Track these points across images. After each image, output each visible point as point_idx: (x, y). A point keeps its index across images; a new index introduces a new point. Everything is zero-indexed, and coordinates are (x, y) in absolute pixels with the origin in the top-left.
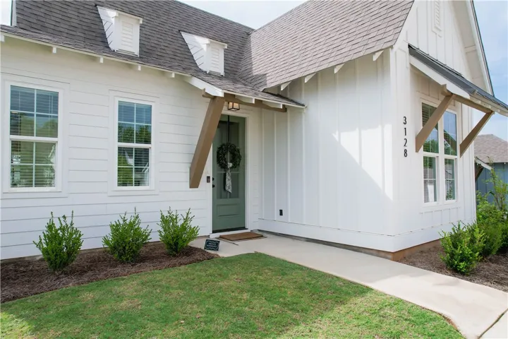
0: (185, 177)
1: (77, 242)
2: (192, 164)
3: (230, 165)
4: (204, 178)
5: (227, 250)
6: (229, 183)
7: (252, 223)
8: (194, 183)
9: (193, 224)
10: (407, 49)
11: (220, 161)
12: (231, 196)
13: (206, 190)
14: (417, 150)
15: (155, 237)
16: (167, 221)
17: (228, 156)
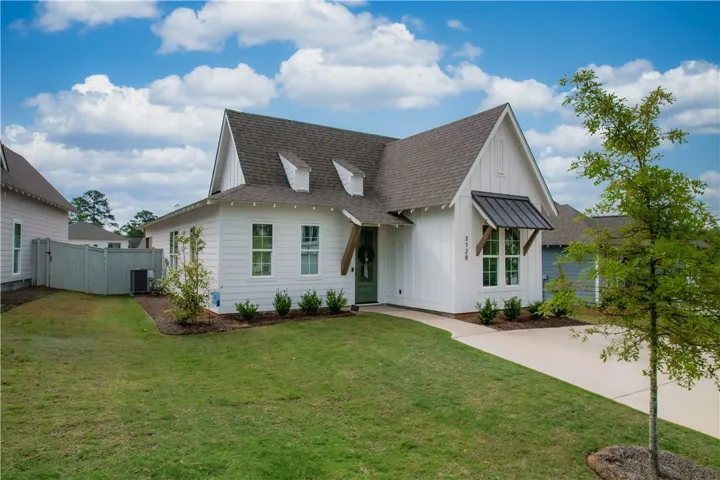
0: (338, 268)
1: (289, 305)
2: (343, 260)
3: (367, 260)
4: (350, 269)
5: (363, 309)
6: (366, 271)
7: (382, 298)
8: (344, 272)
9: (344, 297)
10: (470, 196)
11: (360, 257)
12: (368, 280)
13: (351, 276)
14: (477, 255)
15: (324, 305)
16: (330, 294)
17: (366, 254)
